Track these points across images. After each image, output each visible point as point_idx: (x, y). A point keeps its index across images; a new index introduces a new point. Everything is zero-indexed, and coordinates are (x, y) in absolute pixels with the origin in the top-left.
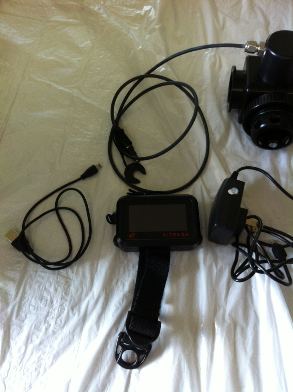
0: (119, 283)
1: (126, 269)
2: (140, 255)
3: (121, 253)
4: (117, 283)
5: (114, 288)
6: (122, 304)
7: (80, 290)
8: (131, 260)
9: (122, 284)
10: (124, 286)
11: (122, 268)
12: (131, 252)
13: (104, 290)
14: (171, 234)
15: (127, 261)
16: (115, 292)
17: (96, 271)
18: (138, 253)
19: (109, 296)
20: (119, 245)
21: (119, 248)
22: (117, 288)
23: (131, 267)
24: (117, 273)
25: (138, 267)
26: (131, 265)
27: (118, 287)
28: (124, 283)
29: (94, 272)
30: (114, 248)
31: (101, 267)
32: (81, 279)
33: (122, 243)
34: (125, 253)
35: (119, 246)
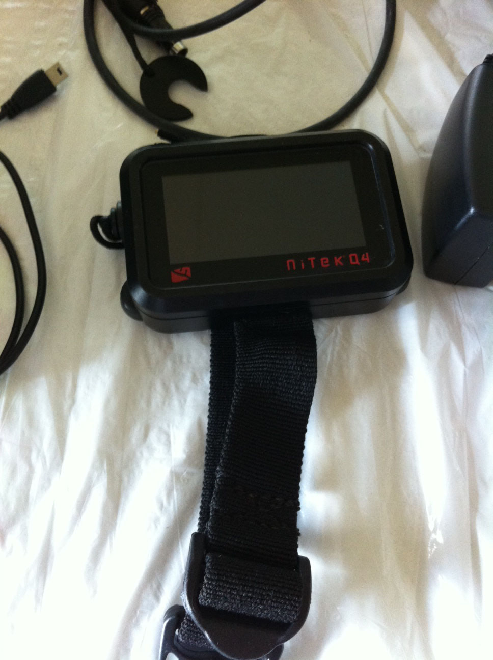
0: (153, 436)
1: (173, 388)
2: (212, 341)
3: (152, 339)
4: (146, 435)
5: (138, 454)
6: (169, 503)
7: (23, 469)
8: (185, 360)
9: (163, 438)
10: (168, 443)
11: (159, 387)
12: (182, 334)
13: (102, 464)
14: (312, 259)
15: (174, 362)
16: (143, 464)
17: (74, 401)
18: (207, 336)
19: (121, 481)
20: (143, 311)
21: (141, 323)
22: (146, 454)
23: (187, 382)
24: (143, 404)
25: (212, 377)
26: (189, 375)
27: (151, 449)
28: (168, 435)
29: (66, 407)
30: (127, 323)
31: (88, 387)
32: (23, 432)
33: (149, 303)
34: (163, 336)
35: (142, 315)
